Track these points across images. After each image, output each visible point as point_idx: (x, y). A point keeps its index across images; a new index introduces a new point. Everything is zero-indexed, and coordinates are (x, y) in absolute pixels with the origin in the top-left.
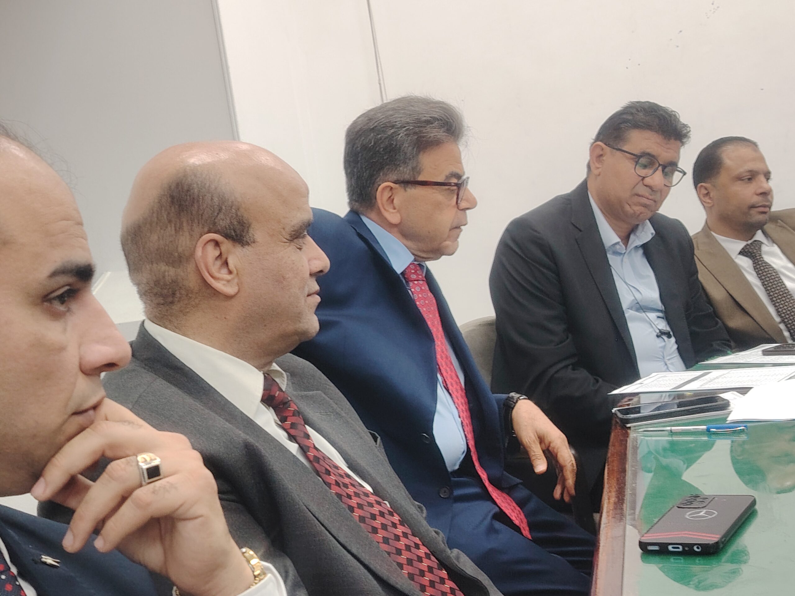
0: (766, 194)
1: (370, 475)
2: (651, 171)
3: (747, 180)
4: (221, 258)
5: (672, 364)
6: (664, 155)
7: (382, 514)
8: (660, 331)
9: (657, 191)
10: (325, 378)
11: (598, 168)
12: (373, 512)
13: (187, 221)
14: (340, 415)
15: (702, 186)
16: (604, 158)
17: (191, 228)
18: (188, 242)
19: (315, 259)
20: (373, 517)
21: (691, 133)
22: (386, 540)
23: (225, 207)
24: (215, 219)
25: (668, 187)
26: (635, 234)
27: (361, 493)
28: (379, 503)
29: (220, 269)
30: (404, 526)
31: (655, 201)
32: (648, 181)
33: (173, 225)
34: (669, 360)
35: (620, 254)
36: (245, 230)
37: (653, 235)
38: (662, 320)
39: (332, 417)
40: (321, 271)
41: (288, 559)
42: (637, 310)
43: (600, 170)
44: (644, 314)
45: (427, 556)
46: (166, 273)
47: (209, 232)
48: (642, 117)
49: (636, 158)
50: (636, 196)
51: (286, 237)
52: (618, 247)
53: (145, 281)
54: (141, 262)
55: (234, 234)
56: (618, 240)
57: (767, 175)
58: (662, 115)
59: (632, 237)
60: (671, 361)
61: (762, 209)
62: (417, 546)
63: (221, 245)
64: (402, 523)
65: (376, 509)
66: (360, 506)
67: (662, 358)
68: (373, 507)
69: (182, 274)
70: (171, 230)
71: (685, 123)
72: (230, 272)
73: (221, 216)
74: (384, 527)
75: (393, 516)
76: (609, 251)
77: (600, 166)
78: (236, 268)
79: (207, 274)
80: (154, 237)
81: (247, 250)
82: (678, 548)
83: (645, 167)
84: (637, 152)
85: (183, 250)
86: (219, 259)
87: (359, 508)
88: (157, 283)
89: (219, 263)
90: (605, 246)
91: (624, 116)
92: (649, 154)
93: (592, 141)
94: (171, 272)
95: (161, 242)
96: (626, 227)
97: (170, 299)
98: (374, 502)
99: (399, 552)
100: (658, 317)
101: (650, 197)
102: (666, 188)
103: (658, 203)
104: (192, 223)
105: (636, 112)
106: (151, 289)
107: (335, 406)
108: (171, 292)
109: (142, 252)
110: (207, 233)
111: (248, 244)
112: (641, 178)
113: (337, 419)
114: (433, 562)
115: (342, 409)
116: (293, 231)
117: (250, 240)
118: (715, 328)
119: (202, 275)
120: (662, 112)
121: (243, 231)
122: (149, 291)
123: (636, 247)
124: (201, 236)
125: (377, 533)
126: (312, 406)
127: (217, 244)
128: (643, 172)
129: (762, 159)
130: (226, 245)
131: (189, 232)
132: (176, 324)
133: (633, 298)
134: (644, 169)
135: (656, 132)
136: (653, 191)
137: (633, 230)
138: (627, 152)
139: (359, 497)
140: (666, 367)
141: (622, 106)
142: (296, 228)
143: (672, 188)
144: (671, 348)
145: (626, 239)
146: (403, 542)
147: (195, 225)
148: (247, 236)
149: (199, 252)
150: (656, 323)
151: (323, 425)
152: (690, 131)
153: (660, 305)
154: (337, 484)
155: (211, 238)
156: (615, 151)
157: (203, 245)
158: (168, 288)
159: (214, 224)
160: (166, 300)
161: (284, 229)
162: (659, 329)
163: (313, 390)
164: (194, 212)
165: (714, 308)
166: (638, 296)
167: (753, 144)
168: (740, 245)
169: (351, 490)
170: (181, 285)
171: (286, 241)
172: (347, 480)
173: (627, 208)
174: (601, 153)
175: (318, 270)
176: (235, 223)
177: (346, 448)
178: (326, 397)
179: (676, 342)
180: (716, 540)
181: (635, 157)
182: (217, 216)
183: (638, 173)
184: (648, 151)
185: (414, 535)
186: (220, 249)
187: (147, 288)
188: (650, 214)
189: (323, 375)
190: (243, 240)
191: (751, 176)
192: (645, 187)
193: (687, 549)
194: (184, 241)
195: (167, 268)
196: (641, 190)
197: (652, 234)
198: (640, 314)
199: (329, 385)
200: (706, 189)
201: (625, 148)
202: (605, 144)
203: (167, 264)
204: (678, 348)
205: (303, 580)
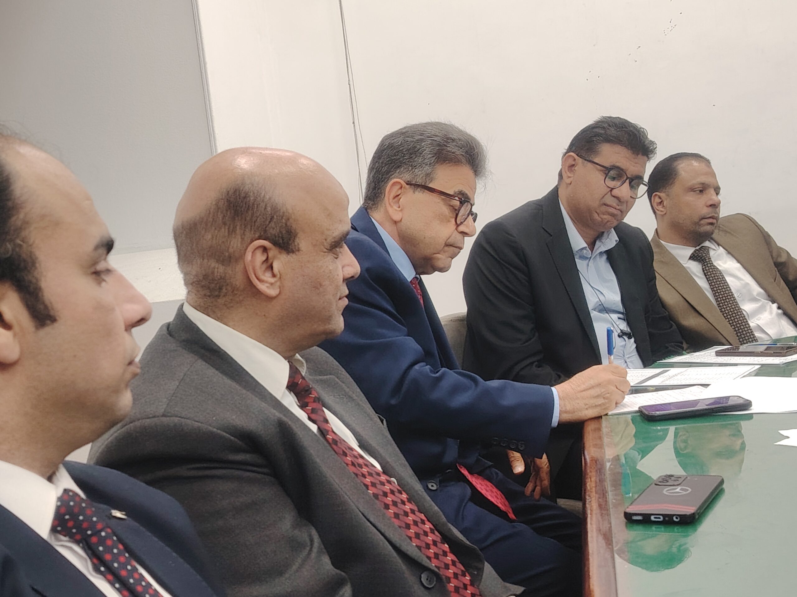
0: (715, 206)
1: (380, 455)
2: (619, 183)
3: (698, 192)
4: (267, 262)
5: (631, 362)
6: (631, 168)
7: (392, 492)
8: (621, 331)
9: (623, 202)
10: (337, 363)
11: (569, 177)
12: (385, 490)
13: (241, 225)
14: (352, 398)
15: (656, 195)
16: (576, 168)
17: (244, 233)
18: (239, 245)
19: (348, 265)
20: (385, 494)
21: (657, 149)
22: (396, 516)
23: (277, 216)
24: (266, 227)
25: (634, 198)
26: (600, 240)
27: (374, 473)
28: (389, 482)
29: (265, 271)
30: (411, 503)
31: (621, 212)
32: (615, 192)
33: (227, 227)
34: (628, 358)
35: (587, 258)
36: (292, 239)
37: (618, 242)
38: (623, 321)
39: (345, 399)
40: (352, 277)
41: (313, 528)
42: (600, 311)
43: (572, 178)
44: (607, 315)
45: (432, 531)
46: (216, 270)
47: (259, 238)
48: (613, 132)
49: (607, 170)
50: (605, 206)
51: (326, 247)
52: (585, 251)
53: (194, 273)
54: (192, 256)
55: (281, 242)
56: (586, 245)
57: (717, 190)
58: (631, 131)
59: (598, 243)
60: (630, 359)
61: (711, 221)
62: (423, 522)
63: (268, 251)
64: (409, 500)
65: (387, 487)
66: (374, 485)
67: (622, 356)
68: (384, 485)
69: (230, 272)
70: (224, 231)
71: (653, 140)
72: (274, 276)
73: (272, 224)
74: (395, 504)
75: (402, 494)
76: (576, 255)
77: (572, 175)
78: (279, 272)
79: (254, 276)
80: (209, 236)
81: (292, 258)
82: (660, 518)
83: (613, 179)
84: (607, 165)
85: (234, 252)
86: (265, 262)
87: (372, 486)
88: (205, 277)
89: (265, 266)
90: (573, 250)
91: (597, 130)
92: (618, 168)
93: (565, 151)
94: (220, 269)
95: (214, 241)
96: (592, 234)
97: (217, 293)
98: (385, 481)
99: (408, 527)
100: (619, 318)
101: (618, 207)
102: (632, 200)
103: (623, 213)
104: (245, 228)
105: (608, 127)
106: (199, 282)
107: (347, 390)
108: (218, 287)
109: (194, 247)
110: (258, 239)
111: (293, 252)
112: (610, 189)
113: (349, 401)
114: (437, 537)
115: (353, 393)
116: (333, 242)
117: (295, 248)
118: (669, 331)
119: (248, 274)
120: (632, 129)
121: (290, 240)
122: (197, 282)
123: (601, 252)
124: (252, 241)
125: (389, 509)
126: (327, 389)
127: (265, 249)
128: (611, 184)
129: (713, 175)
130: (273, 252)
131: (241, 236)
132: (219, 315)
133: (598, 300)
134: (613, 181)
135: (626, 146)
136: (620, 201)
137: (600, 236)
138: (597, 164)
139: (373, 476)
140: (626, 364)
141: (595, 120)
142: (336, 240)
143: (637, 200)
144: (631, 347)
145: (592, 245)
146: (411, 518)
147: (247, 230)
148: (293, 244)
149: (249, 256)
150: (617, 323)
151: (337, 408)
152: (656, 147)
153: (621, 308)
154: (353, 464)
155: (261, 244)
156: (586, 162)
157: (252, 250)
158: (216, 282)
159: (265, 231)
160: (213, 293)
161: (326, 240)
162: (620, 329)
163: (327, 375)
164: (248, 219)
165: (668, 312)
166: (602, 298)
167: (708, 162)
168: (690, 251)
169: (365, 470)
170: (228, 281)
171: (326, 250)
172: (361, 461)
173: (596, 216)
174: (573, 163)
175: (350, 276)
176: (284, 232)
177: (358, 429)
178: (339, 381)
179: (635, 342)
180: (693, 511)
181: (604, 169)
182: (268, 225)
183: (608, 185)
184: (618, 164)
185: (420, 511)
186: (268, 254)
187: (195, 280)
188: (615, 223)
189: (335, 361)
190: (289, 248)
191: (702, 188)
192: (613, 198)
193: (667, 519)
194: (235, 243)
195: (217, 265)
196: (609, 200)
197: (616, 241)
198: (604, 315)
199: (340, 371)
200: (660, 198)
201: (596, 160)
202: (577, 155)
203: (218, 261)
204: (636, 347)
205: (326, 548)
